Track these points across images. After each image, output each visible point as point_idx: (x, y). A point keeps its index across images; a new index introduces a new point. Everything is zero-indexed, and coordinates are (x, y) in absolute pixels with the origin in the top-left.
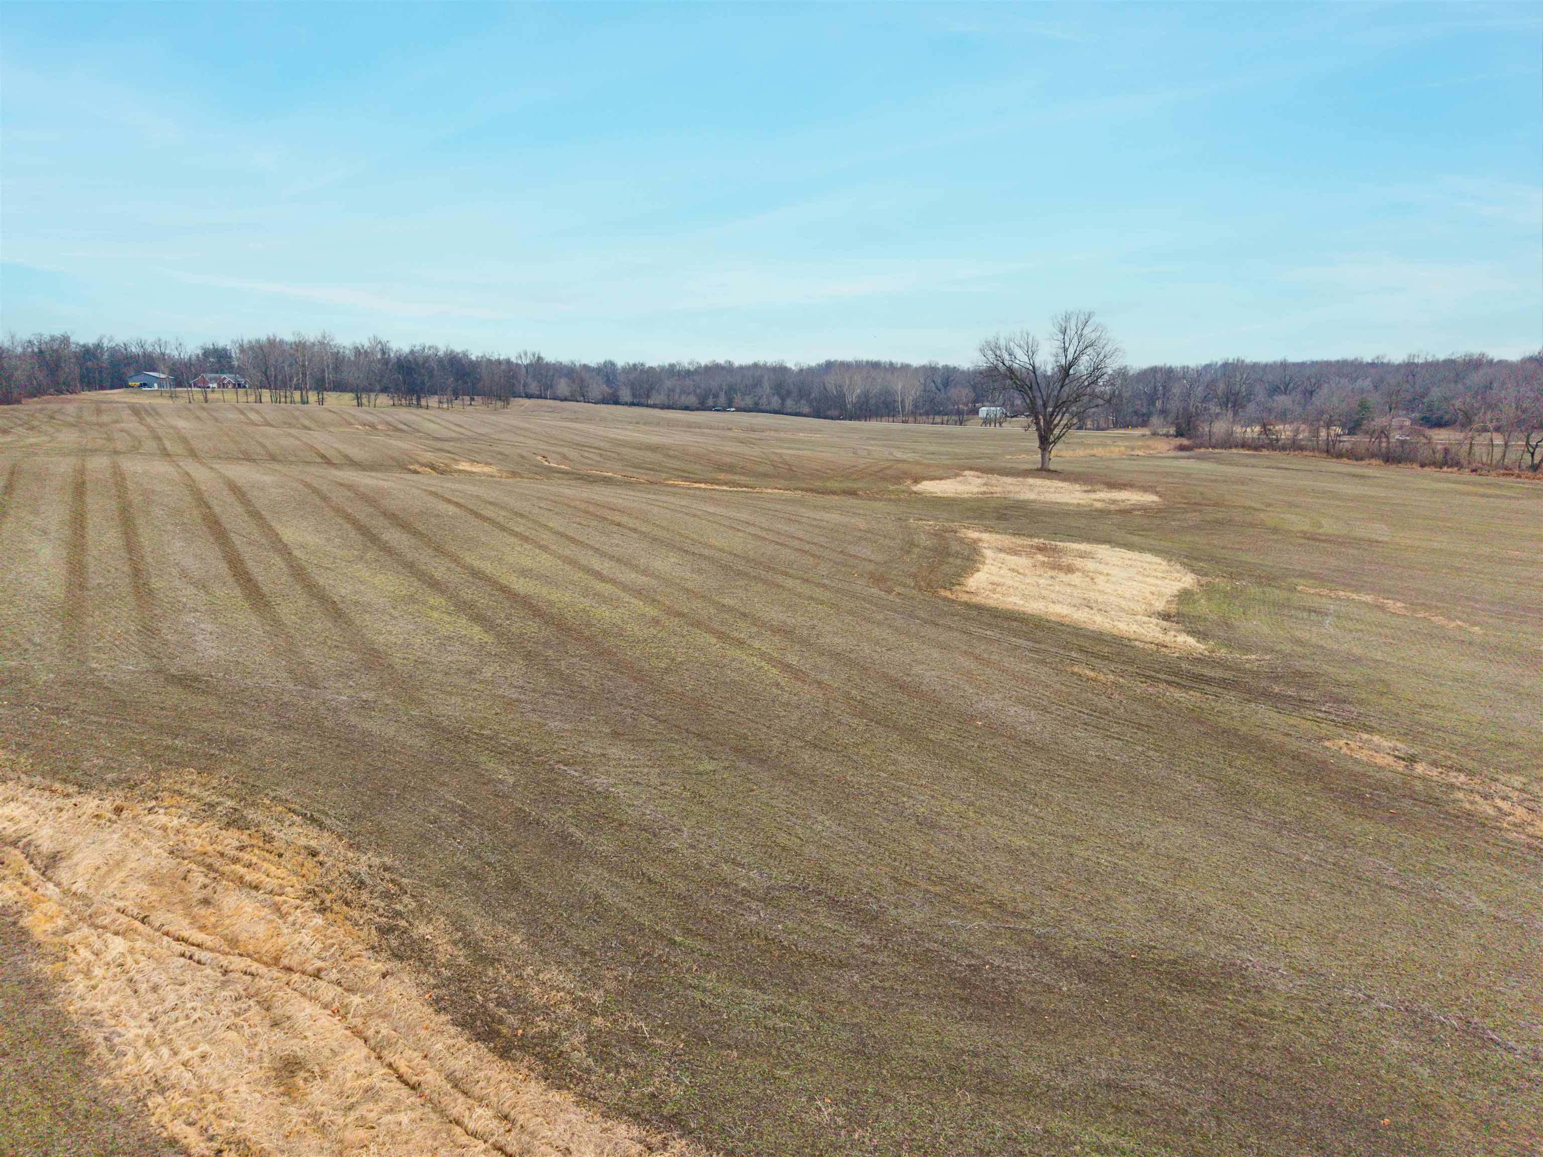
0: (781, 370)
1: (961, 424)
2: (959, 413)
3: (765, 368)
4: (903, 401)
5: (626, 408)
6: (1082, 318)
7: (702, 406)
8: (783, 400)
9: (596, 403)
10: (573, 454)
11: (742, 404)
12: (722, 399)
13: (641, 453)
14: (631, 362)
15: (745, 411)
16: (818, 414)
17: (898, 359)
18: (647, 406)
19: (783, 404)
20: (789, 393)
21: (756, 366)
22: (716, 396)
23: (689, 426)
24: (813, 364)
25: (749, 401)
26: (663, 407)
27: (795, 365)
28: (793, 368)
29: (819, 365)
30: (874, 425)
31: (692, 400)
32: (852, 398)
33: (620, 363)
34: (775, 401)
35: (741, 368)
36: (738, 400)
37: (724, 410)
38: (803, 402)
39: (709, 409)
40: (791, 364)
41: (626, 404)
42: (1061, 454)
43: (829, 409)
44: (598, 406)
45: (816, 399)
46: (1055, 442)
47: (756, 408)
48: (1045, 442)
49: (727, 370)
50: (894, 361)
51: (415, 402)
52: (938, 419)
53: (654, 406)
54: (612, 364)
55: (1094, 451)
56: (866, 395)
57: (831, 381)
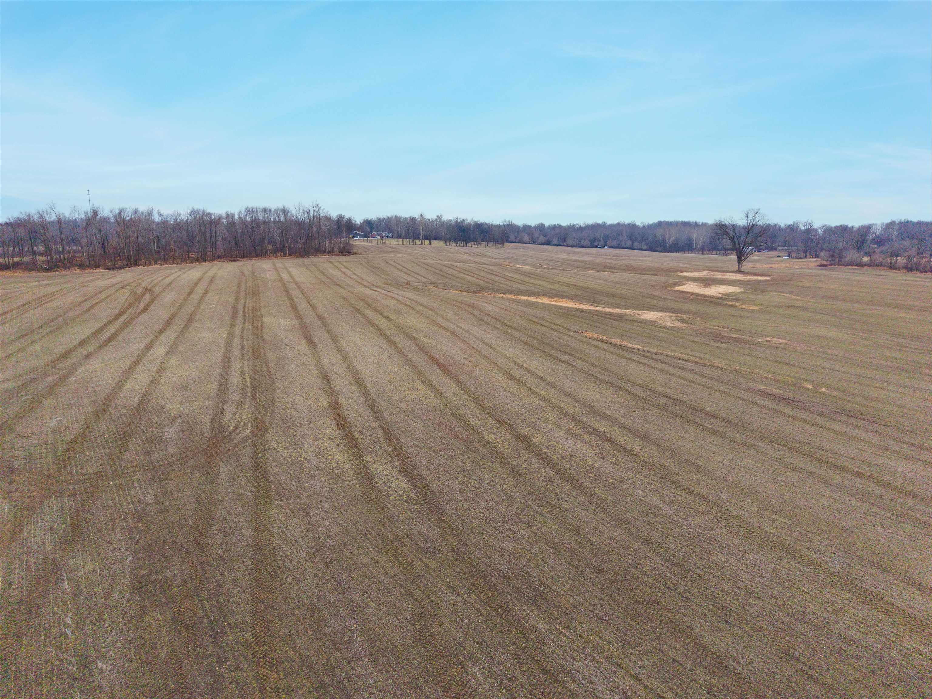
0: (632, 227)
1: (726, 255)
2: (726, 250)
3: (624, 225)
4: (696, 243)
5: (555, 247)
6: (756, 211)
7: (592, 246)
8: (633, 243)
9: (541, 245)
10: (551, 263)
11: (611, 245)
12: (602, 242)
13: (575, 263)
14: (553, 224)
15: (613, 248)
16: (651, 249)
17: (700, 220)
18: (564, 246)
19: (633, 244)
20: (636, 239)
21: (619, 224)
22: (599, 240)
23: (587, 254)
24: (651, 222)
25: (615, 243)
26: (573, 246)
27: (641, 223)
28: (640, 225)
29: (654, 223)
30: (680, 255)
31: (587, 243)
32: (670, 241)
33: (547, 224)
34: (629, 243)
35: (611, 225)
36: (610, 243)
37: (603, 247)
38: (643, 243)
39: (595, 247)
40: (639, 223)
41: (555, 245)
42: (747, 266)
43: (657, 247)
44: (543, 246)
45: (650, 242)
46: (744, 260)
47: (619, 247)
48: (739, 260)
49: (603, 226)
50: (698, 221)
51: (465, 245)
52: (714, 252)
53: (568, 246)
54: (543, 225)
55: (773, 266)
56: (677, 240)
57: (659, 233)
